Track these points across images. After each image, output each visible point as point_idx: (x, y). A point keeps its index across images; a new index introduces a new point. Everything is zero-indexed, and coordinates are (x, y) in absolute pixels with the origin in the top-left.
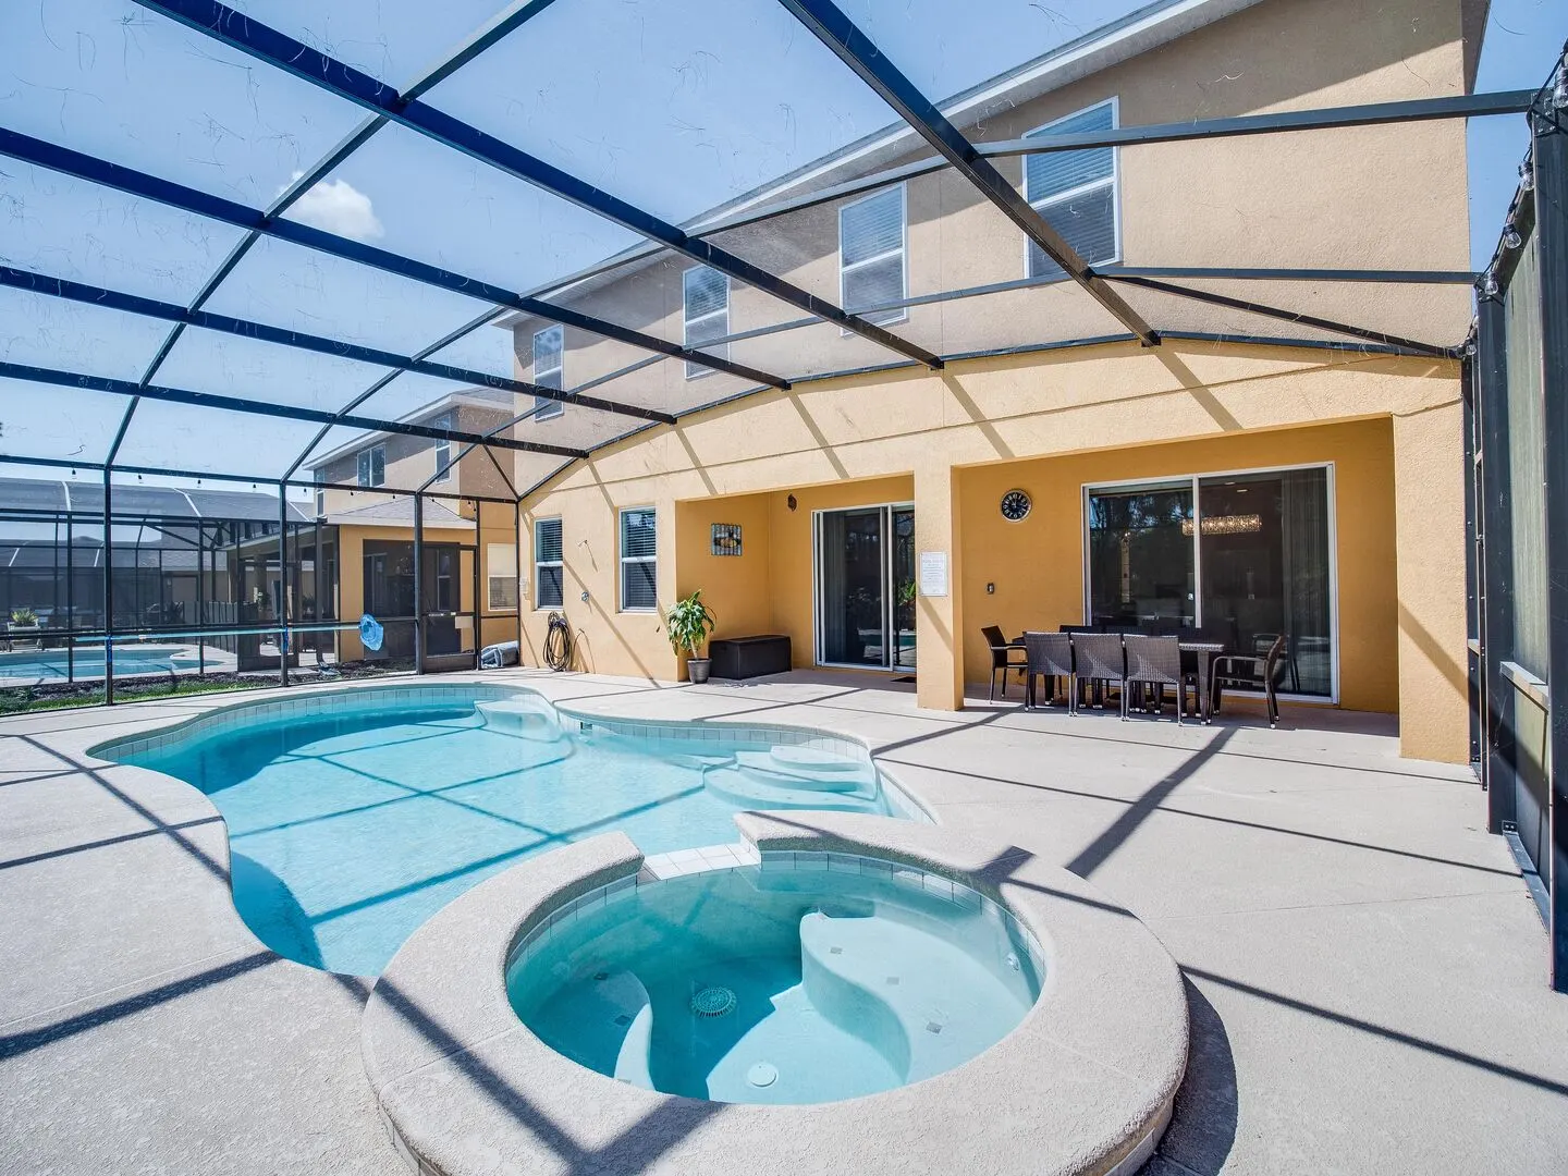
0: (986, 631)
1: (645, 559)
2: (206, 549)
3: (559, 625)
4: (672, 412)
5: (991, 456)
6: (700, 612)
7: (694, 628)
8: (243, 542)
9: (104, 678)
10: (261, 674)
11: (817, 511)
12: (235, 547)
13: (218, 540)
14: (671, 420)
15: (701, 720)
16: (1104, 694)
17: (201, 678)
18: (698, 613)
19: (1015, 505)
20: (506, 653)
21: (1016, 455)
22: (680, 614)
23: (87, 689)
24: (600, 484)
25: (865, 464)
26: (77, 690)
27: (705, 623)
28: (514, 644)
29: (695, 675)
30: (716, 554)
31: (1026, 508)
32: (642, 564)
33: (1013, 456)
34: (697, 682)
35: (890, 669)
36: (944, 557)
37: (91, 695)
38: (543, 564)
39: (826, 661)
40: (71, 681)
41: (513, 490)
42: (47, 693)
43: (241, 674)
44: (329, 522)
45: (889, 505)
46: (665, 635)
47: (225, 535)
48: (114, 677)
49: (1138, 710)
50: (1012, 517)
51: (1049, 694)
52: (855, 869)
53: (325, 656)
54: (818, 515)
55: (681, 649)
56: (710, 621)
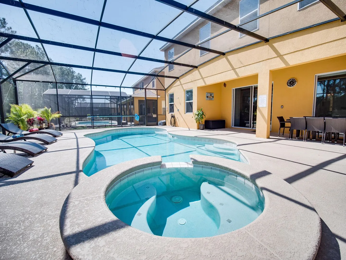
0: (278, 118)
1: (190, 101)
3: (173, 117)
4: (196, 65)
5: (282, 65)
6: (202, 113)
7: (200, 117)
11: (233, 89)
12: (120, 103)
14: (196, 67)
15: (196, 136)
16: (317, 137)
17: (112, 125)
18: (201, 113)
19: (292, 83)
20: (163, 123)
21: (290, 65)
22: (197, 113)
24: (181, 84)
25: (244, 73)
27: (204, 116)
28: (165, 121)
29: (201, 128)
30: (207, 100)
31: (295, 83)
32: (190, 102)
33: (289, 65)
34: (201, 129)
35: (251, 128)
36: (266, 96)
38: (170, 103)
39: (234, 126)
40: (92, 125)
41: (164, 88)
42: (88, 127)
44: (132, 96)
45: (253, 85)
46: (194, 118)
49: (328, 141)
50: (290, 86)
51: (298, 135)
52: (218, 172)
53: (132, 123)
54: (234, 89)
55: (198, 122)
56: (205, 116)
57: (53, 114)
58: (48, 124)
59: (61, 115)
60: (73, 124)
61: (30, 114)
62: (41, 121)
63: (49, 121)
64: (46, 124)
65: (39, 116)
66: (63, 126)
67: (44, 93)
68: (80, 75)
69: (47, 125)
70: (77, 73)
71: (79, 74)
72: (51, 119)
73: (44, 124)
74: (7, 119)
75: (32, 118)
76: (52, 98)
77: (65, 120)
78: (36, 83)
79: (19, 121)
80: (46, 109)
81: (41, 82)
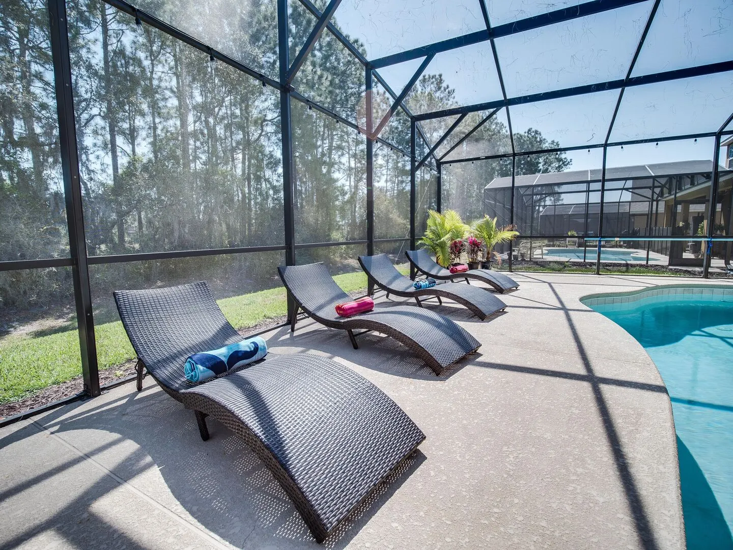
2: (654, 201)
8: (678, 192)
9: (596, 261)
10: (684, 268)
12: (673, 196)
13: (661, 194)
17: (646, 266)
23: (591, 266)
26: (586, 266)
37: (592, 269)
40: (585, 261)
42: (575, 265)
43: (670, 267)
47: (665, 190)
48: (601, 261)
57: (500, 230)
58: (488, 253)
59: (517, 233)
60: (537, 253)
61: (457, 231)
62: (475, 246)
63: (490, 247)
64: (483, 254)
65: (472, 235)
66: (516, 257)
67: (486, 188)
68: (555, 144)
69: (486, 256)
70: (550, 141)
71: (553, 142)
72: (494, 242)
73: (480, 254)
74: (420, 242)
75: (459, 239)
76: (499, 196)
77: (521, 245)
78: (473, 163)
79: (437, 245)
80: (487, 220)
81: (483, 159)
